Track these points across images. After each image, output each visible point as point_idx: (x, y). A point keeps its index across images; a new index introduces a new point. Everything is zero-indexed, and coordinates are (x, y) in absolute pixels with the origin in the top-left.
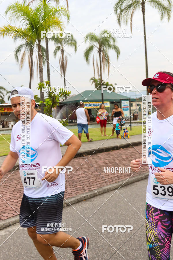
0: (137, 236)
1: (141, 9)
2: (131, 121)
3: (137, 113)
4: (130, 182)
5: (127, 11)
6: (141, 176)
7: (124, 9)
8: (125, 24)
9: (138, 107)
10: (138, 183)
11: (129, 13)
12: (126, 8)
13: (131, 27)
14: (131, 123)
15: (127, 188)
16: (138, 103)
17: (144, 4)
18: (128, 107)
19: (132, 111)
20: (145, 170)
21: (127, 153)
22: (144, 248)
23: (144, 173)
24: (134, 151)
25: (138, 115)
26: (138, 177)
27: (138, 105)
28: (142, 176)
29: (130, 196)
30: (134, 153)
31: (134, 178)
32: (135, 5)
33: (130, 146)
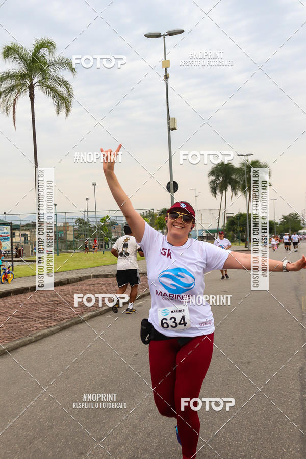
0: (23, 429)
1: (28, 94)
2: (12, 258)
3: (22, 246)
4: (11, 347)
5: (7, 96)
6: (28, 338)
7: (3, 92)
8: (6, 113)
9: (23, 238)
10: (25, 348)
11: (12, 99)
12: (6, 90)
13: (14, 118)
14: (12, 261)
15: (6, 357)
16: (22, 232)
17: (33, 88)
18: (9, 235)
19: (14, 244)
20: (35, 328)
21: (6, 304)
22: (34, 447)
23: (35, 332)
24: (18, 302)
25: (23, 250)
26: (24, 339)
27: (23, 235)
28: (31, 338)
29: (13, 369)
30: (18, 303)
31: (18, 342)
32: (19, 87)
33: (11, 294)
